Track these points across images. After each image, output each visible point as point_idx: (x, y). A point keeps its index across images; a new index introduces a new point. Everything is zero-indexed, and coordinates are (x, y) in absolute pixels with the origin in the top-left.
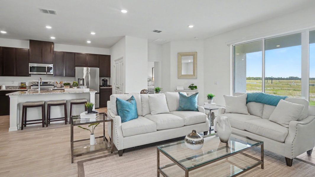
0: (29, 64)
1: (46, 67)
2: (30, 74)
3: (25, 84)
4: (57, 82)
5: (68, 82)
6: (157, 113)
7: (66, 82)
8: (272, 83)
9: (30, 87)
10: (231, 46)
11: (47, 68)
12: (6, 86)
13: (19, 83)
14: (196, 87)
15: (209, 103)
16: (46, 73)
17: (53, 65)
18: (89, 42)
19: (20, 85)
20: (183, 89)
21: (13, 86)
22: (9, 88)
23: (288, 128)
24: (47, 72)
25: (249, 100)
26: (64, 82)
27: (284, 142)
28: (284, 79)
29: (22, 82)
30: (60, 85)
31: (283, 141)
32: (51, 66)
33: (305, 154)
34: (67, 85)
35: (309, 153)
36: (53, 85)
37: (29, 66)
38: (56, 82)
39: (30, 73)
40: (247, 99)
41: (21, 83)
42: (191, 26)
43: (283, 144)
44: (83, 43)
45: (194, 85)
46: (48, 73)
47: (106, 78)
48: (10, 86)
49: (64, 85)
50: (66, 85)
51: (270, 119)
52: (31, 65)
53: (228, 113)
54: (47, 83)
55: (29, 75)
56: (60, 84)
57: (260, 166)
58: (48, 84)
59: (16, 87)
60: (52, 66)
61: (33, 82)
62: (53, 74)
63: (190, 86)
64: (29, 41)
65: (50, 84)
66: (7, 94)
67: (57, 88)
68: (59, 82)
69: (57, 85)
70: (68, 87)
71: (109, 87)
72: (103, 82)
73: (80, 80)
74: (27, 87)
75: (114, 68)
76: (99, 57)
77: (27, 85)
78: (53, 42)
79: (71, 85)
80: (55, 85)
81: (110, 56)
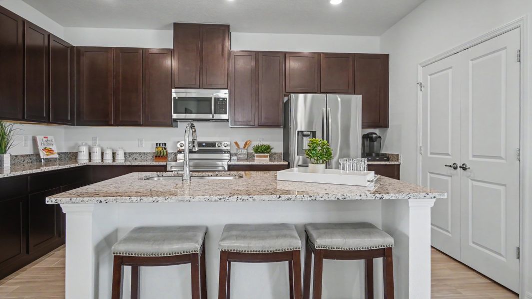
0: (173, 90)
1: (211, 99)
2: (175, 120)
3: (165, 149)
4: (239, 143)
5: (266, 143)
7: (259, 144)
9: (176, 155)
12: (125, 153)
13: (152, 144)
16: (210, 116)
17: (227, 91)
19: (155, 150)
21: (140, 153)
24: (215, 113)
26: (255, 144)
29: (158, 142)
30: (244, 151)
32: (224, 94)
34: (263, 152)
36: (229, 152)
37: (174, 95)
38: (236, 143)
39: (175, 116)
41: (157, 144)
46: (217, 116)
47: (377, 131)
48: (133, 153)
49: (256, 153)
50: (260, 153)
52: (175, 93)
54: (213, 144)
55: (172, 123)
56: (244, 148)
58: (217, 148)
59: (147, 154)
60: (227, 96)
62: (227, 120)
64: (172, 28)
65: (219, 148)
66: (50, 200)
67: (238, 160)
68: (242, 145)
69: (239, 151)
70: (266, 157)
71: (388, 160)
72: (367, 143)
73: (304, 136)
74: (171, 157)
75: (420, 94)
76: (354, 61)
77: (170, 150)
78: (228, 26)
79: (273, 151)
80: (232, 152)
81: (385, 58)
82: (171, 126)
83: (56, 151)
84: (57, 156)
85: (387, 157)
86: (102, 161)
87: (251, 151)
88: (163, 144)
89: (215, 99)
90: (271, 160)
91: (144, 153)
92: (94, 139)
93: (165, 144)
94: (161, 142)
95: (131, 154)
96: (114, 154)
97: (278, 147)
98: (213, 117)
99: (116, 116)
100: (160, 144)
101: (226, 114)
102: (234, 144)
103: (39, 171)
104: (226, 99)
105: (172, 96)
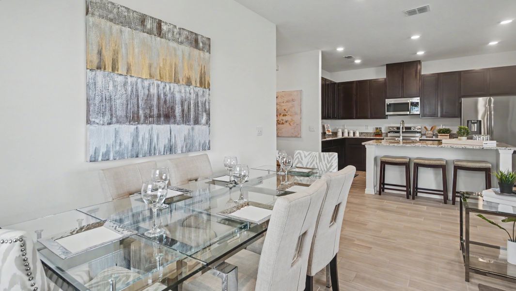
0: (386, 100)
1: (409, 103)
2: (387, 115)
3: (381, 130)
4: (427, 127)
5: (447, 127)
7: (441, 128)
9: (387, 134)
12: (359, 133)
13: (374, 128)
16: (408, 113)
17: (419, 98)
18: (494, 43)
22: (362, 135)
26: (438, 128)
30: (431, 132)
32: (416, 100)
34: (444, 133)
36: (420, 133)
38: (425, 127)
39: (387, 113)
41: (376, 128)
46: (412, 113)
49: (440, 133)
50: (442, 133)
52: (388, 101)
54: (410, 128)
55: (385, 117)
56: (431, 130)
58: (412, 130)
59: (371, 133)
60: (419, 101)
61: (391, 127)
62: (419, 114)
64: (385, 67)
65: (415, 130)
66: (363, 144)
67: (426, 137)
68: (429, 128)
69: (427, 133)
70: (447, 136)
73: (472, 123)
74: (384, 135)
77: (383, 131)
78: (420, 61)
80: (422, 133)
82: (385, 118)
83: (331, 131)
84: (331, 133)
86: (349, 136)
87: (436, 132)
88: (379, 128)
89: (411, 103)
91: (369, 132)
92: (344, 126)
93: (381, 128)
95: (362, 133)
96: (348, 133)
98: (410, 113)
99: (356, 114)
101: (419, 111)
102: (424, 128)
103: (325, 140)
104: (418, 103)
105: (386, 103)
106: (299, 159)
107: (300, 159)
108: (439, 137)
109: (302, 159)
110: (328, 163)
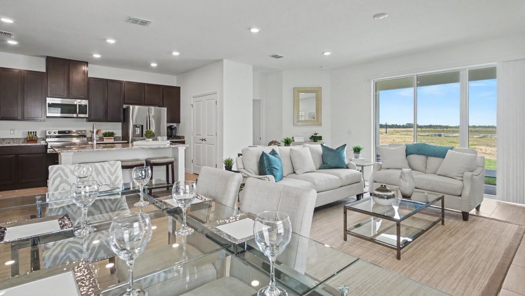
0: (47, 98)
1: (76, 105)
2: (48, 117)
3: (36, 135)
5: (110, 131)
6: (304, 172)
7: (107, 131)
8: (386, 133)
9: (44, 139)
10: (372, 82)
11: (78, 106)
13: (23, 132)
14: (320, 138)
15: (356, 158)
16: (75, 115)
17: (87, 101)
18: (154, 65)
19: (26, 136)
20: (303, 141)
21: (13, 139)
22: (5, 142)
23: (462, 180)
24: (79, 113)
25: (409, 152)
26: (103, 131)
27: (460, 196)
28: (399, 127)
31: (460, 194)
33: (474, 210)
34: (109, 136)
35: (478, 208)
36: (85, 137)
37: (48, 102)
38: (91, 131)
39: (48, 115)
40: (406, 151)
41: (29, 132)
42: (327, 54)
43: (460, 197)
44: (144, 66)
45: (317, 135)
46: (80, 115)
47: (175, 125)
48: (6, 139)
49: (105, 137)
50: (107, 136)
51: (437, 173)
52: (50, 101)
53: (386, 169)
56: (97, 133)
57: (441, 222)
59: (19, 139)
62: (87, 118)
63: (312, 136)
70: (112, 139)
71: (180, 139)
72: (169, 131)
73: (136, 127)
74: (40, 140)
75: (192, 109)
76: (163, 90)
77: (39, 136)
78: (87, 62)
79: (115, 136)
80: (88, 137)
81: (179, 88)
85: (179, 137)
87: (101, 135)
88: (33, 132)
89: (79, 105)
90: (114, 141)
91: (17, 139)
93: (36, 132)
94: (32, 131)
95: (4, 139)
97: (119, 133)
98: (77, 115)
100: (31, 132)
101: (87, 114)
102: (89, 132)
104: (86, 105)
105: (47, 102)
106: (61, 177)
107: (64, 177)
108: (105, 140)
109: (67, 177)
110: (112, 175)
